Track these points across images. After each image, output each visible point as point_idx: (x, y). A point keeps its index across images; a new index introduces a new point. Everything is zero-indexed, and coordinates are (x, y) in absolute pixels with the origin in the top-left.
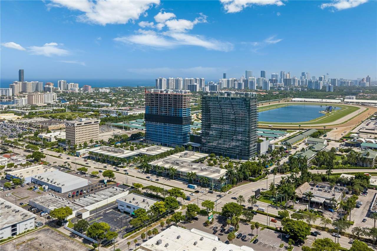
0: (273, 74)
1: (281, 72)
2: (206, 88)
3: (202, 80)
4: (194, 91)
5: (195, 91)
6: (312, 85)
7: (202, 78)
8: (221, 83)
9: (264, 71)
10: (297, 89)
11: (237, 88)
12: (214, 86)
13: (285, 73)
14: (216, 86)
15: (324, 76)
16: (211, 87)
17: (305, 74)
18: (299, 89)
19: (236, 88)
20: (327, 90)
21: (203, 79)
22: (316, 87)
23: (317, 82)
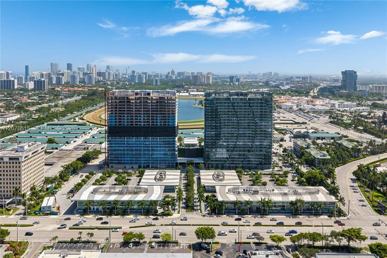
0: (80, 67)
1: (88, 64)
2: (28, 84)
3: (10, 74)
4: (10, 88)
5: (12, 88)
6: (135, 79)
7: (9, 72)
8: (34, 77)
9: (71, 64)
10: (125, 83)
11: (55, 83)
12: (41, 81)
13: (91, 66)
14: (44, 81)
15: (126, 69)
16: (36, 83)
17: (110, 67)
18: (127, 83)
19: (53, 83)
20: (154, 83)
21: (11, 72)
22: (139, 81)
23: (140, 76)
